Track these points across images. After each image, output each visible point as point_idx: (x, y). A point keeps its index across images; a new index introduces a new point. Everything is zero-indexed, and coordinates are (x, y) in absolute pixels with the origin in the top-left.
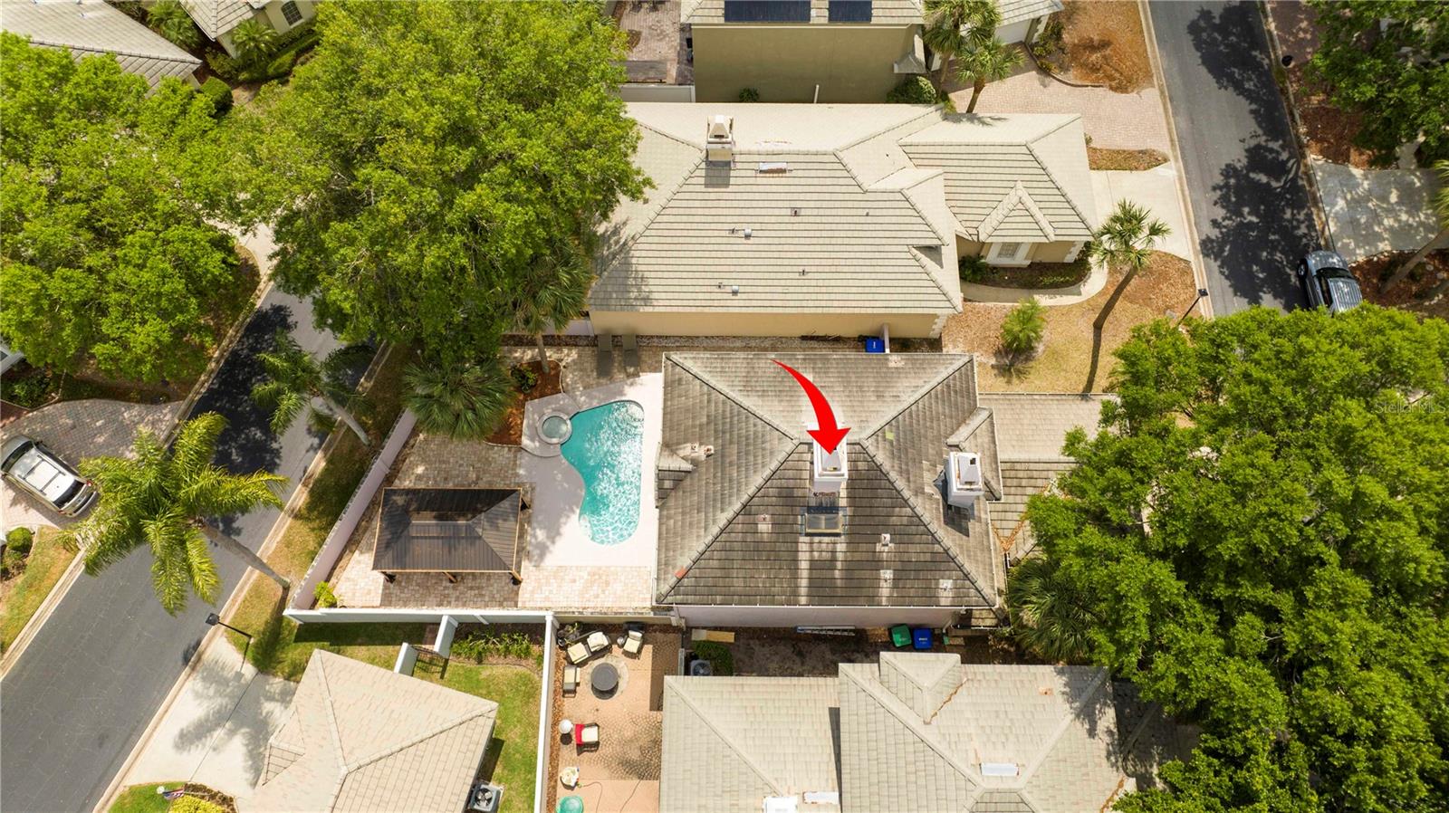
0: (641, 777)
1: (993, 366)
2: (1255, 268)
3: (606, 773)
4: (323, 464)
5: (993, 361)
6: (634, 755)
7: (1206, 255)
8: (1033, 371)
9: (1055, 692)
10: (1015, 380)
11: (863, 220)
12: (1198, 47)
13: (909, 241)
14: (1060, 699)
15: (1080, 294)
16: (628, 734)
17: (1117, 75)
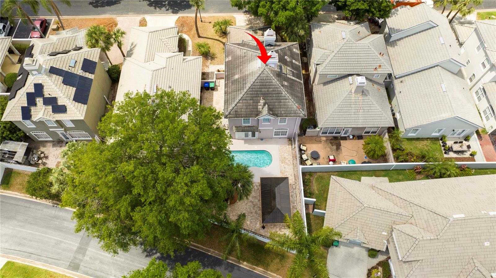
0: (340, 145)
1: (211, 61)
2: (183, 4)
3: (341, 154)
4: (245, 263)
5: (210, 61)
6: (335, 147)
7: (177, 13)
8: (213, 52)
9: (320, 30)
10: (216, 56)
11: (174, 71)
12: (104, 6)
13: (182, 62)
14: (321, 29)
15: (188, 40)
16: (329, 149)
17: (111, 24)
